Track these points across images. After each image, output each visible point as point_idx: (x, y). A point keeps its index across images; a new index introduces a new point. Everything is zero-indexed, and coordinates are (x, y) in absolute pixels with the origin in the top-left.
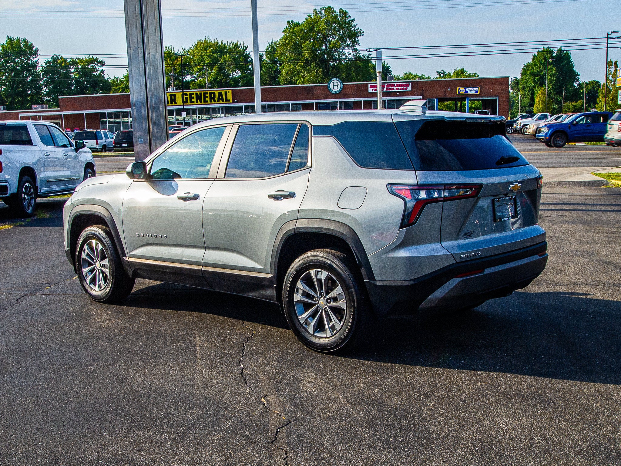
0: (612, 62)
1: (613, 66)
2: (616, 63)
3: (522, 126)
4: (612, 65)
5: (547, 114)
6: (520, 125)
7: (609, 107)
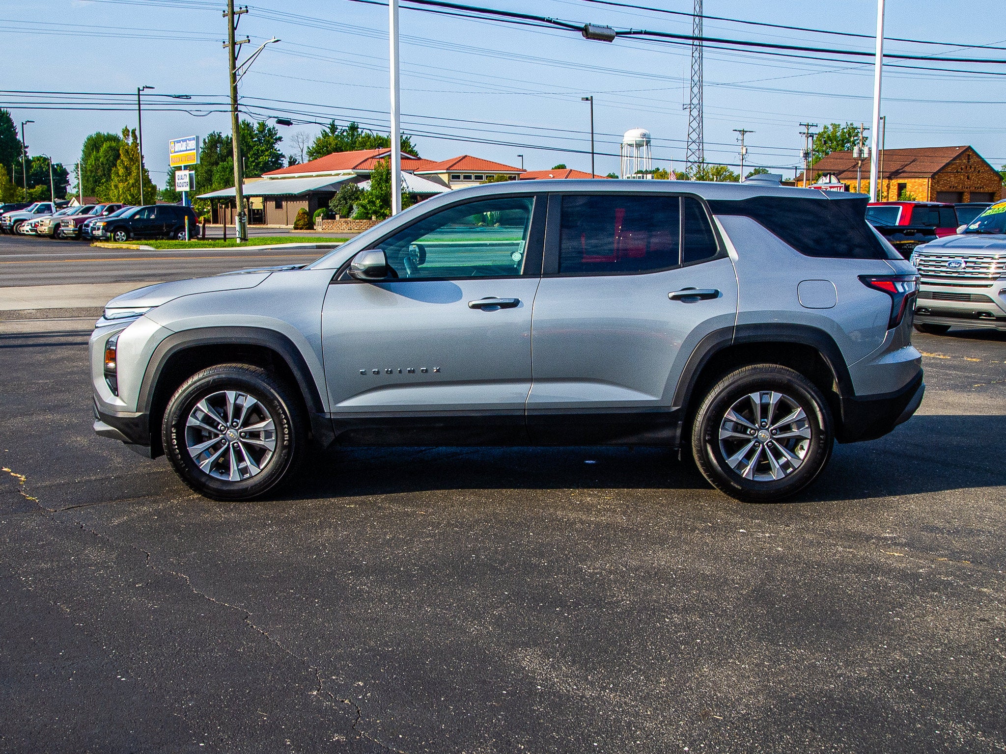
0: (129, 131)
1: (130, 137)
2: (135, 133)
3: (12, 221)
4: (128, 135)
5: (50, 205)
6: (10, 221)
7: (130, 195)
